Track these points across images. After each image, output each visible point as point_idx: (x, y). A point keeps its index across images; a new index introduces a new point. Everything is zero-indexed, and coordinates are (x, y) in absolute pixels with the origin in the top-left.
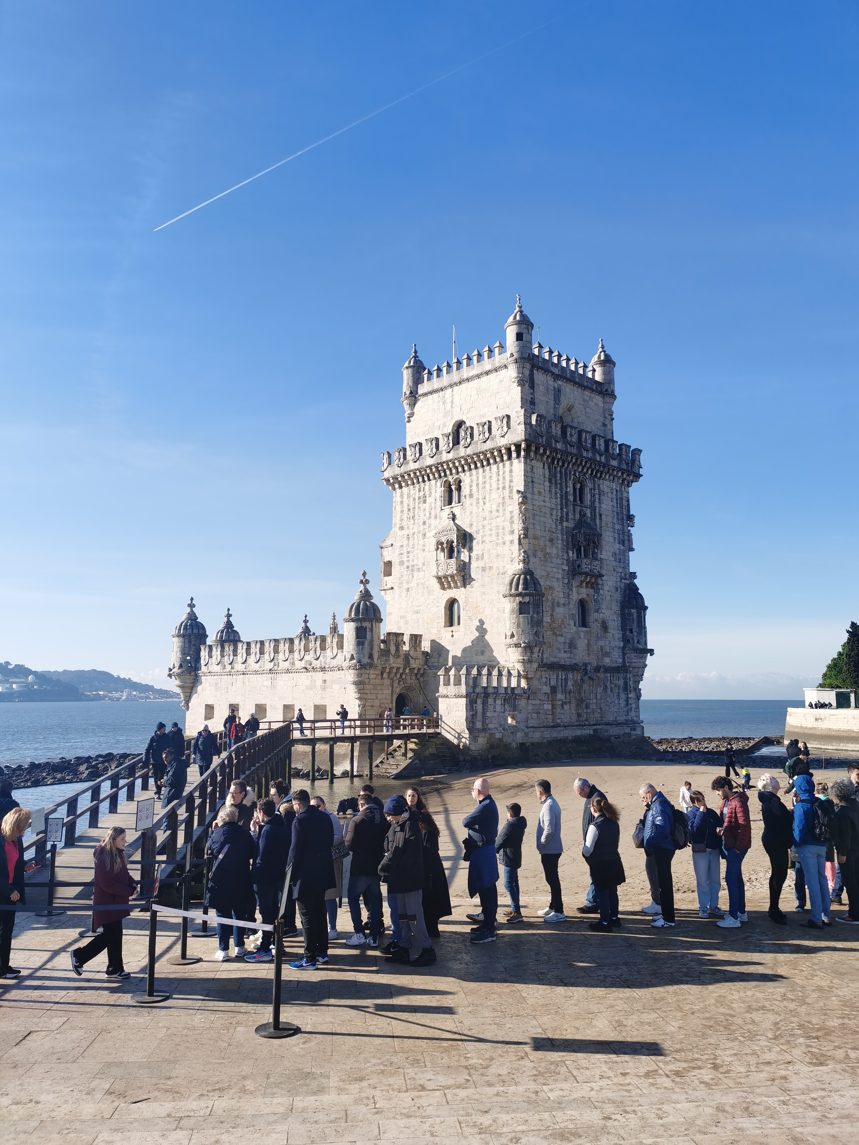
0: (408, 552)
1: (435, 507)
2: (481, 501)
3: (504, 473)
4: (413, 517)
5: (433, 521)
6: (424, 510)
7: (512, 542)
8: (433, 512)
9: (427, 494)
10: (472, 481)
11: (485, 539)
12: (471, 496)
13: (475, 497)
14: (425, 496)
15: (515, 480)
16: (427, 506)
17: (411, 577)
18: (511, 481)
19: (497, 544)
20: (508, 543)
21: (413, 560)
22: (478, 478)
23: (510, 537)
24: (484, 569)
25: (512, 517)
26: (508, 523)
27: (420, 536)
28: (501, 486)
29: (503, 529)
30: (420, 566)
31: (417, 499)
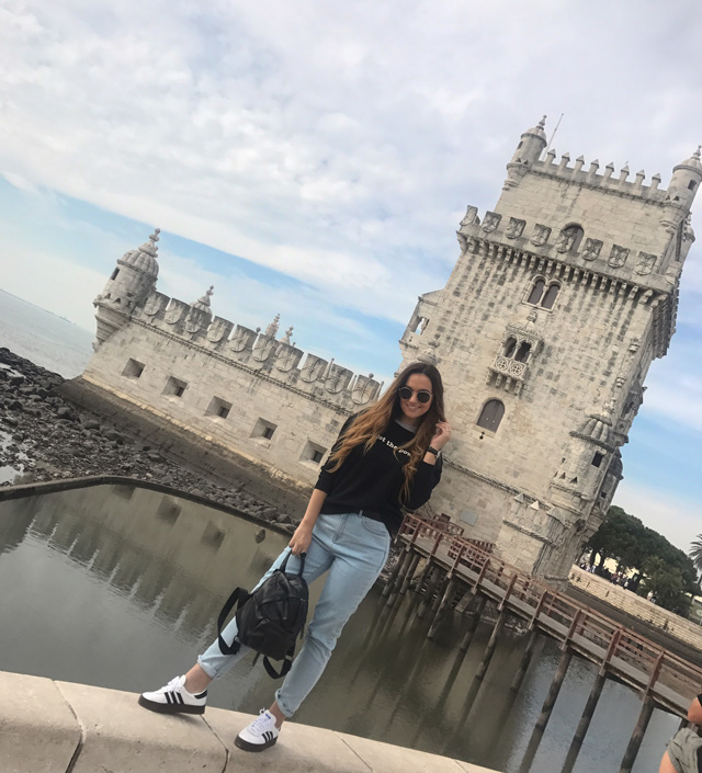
0: (456, 323)
1: (513, 296)
2: (579, 321)
3: (621, 309)
4: (479, 291)
5: (504, 308)
6: (497, 291)
7: (603, 383)
8: (509, 300)
9: (509, 277)
10: (575, 296)
11: (568, 362)
12: (568, 309)
13: (573, 313)
14: (503, 277)
15: (633, 324)
16: (503, 289)
17: (448, 350)
18: (627, 322)
19: (582, 376)
20: (597, 382)
21: (459, 334)
22: (584, 297)
23: (604, 378)
24: (554, 392)
25: (613, 359)
26: (606, 362)
27: (480, 315)
28: (612, 320)
29: (597, 364)
30: (468, 345)
31: (491, 275)
